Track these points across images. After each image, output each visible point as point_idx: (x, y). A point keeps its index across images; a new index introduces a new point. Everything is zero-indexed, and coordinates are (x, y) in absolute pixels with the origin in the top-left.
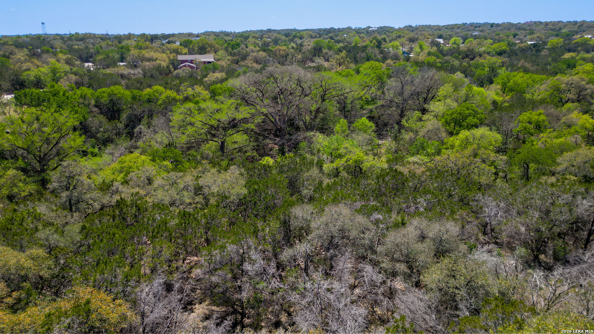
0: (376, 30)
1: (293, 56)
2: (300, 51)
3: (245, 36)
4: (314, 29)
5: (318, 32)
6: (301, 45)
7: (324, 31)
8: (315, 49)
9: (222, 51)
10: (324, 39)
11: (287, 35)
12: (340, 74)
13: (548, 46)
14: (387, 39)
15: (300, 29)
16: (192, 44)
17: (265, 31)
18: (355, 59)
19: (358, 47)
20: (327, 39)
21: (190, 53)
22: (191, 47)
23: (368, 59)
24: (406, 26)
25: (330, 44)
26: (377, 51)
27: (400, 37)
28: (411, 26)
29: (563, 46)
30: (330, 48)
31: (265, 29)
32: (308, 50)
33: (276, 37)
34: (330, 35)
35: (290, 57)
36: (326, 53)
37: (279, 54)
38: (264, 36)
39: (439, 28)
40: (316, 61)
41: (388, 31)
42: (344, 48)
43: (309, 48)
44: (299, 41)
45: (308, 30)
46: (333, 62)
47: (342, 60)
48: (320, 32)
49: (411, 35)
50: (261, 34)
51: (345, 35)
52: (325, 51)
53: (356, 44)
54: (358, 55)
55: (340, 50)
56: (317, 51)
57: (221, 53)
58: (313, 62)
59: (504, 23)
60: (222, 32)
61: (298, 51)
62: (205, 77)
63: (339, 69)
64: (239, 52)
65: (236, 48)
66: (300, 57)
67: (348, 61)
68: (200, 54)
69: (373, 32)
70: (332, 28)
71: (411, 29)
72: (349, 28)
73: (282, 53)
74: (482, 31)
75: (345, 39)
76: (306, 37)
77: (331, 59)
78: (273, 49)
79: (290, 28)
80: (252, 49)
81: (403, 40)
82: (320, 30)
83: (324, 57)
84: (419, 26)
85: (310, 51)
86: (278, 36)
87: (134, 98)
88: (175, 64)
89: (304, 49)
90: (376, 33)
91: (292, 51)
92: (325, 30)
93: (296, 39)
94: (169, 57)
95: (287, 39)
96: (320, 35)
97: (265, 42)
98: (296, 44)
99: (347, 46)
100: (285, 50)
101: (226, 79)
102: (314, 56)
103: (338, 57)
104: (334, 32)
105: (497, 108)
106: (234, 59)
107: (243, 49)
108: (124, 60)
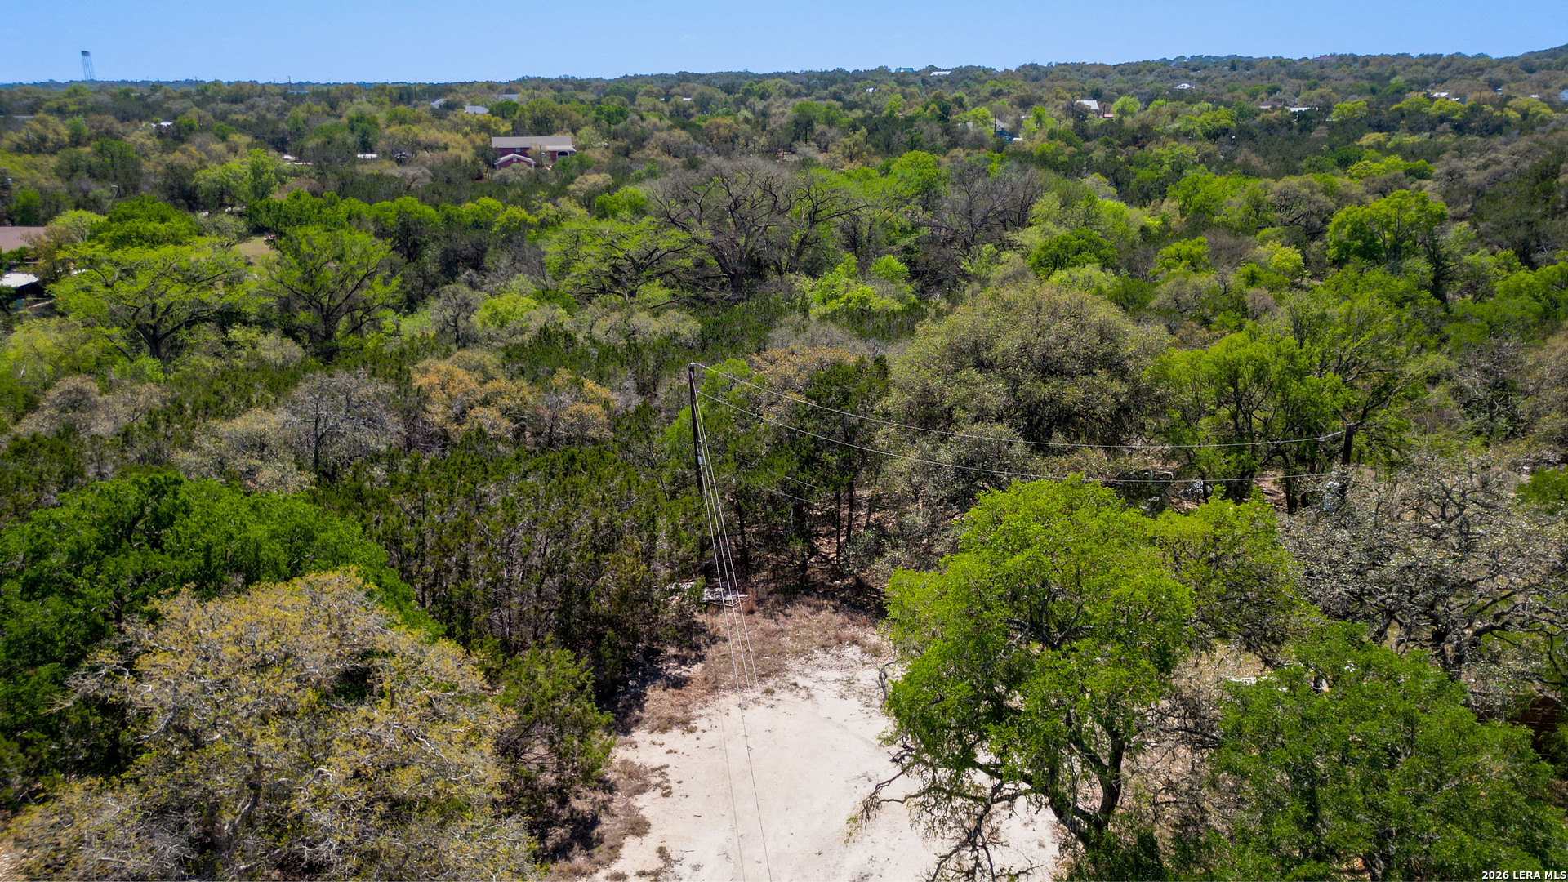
0: (946, 77)
1: (748, 139)
2: (764, 129)
3: (626, 89)
4: (795, 74)
5: (805, 80)
6: (765, 114)
7: (820, 79)
8: (797, 123)
9: (586, 128)
10: (818, 98)
11: (729, 89)
12: (849, 177)
13: (1332, 118)
14: (966, 99)
15: (760, 72)
16: (518, 113)
17: (672, 76)
18: (888, 146)
19: (897, 119)
20: (825, 99)
21: (516, 132)
22: (516, 118)
23: (914, 145)
24: (1024, 66)
25: (832, 113)
26: (937, 128)
27: (998, 94)
28: (1034, 66)
29: (1365, 117)
30: (831, 122)
31: (672, 71)
32: (781, 127)
33: (702, 94)
34: (833, 89)
35: (742, 142)
36: (823, 134)
37: (718, 135)
38: (673, 91)
39: (1102, 71)
40: (799, 150)
41: (975, 80)
42: (863, 121)
43: (784, 120)
44: (760, 105)
45: (779, 75)
46: (836, 151)
47: (856, 149)
48: (810, 79)
49: (1029, 89)
50: (668, 85)
51: (871, 90)
52: (819, 128)
53: (892, 112)
54: (895, 139)
55: (854, 128)
56: (803, 127)
57: (586, 132)
58: (793, 153)
59: (1267, 59)
60: (566, 81)
61: (760, 128)
62: (569, 183)
63: (848, 167)
64: (626, 129)
65: (618, 122)
66: (763, 141)
67: (869, 152)
68: (539, 134)
69: (939, 81)
70: (840, 71)
71: (1034, 73)
72: (882, 71)
73: (723, 132)
74: (1202, 80)
75: (868, 101)
76: (775, 93)
77: (832, 147)
78: (704, 125)
79: (735, 70)
80: (655, 124)
81: (1004, 102)
82: (810, 75)
83: (818, 143)
84: (1058, 65)
85: (786, 129)
86: (708, 91)
87: (448, 219)
88: (489, 157)
89: (772, 124)
90: (945, 84)
91: (747, 127)
92: (822, 76)
93: (751, 100)
94: (472, 142)
95: (730, 98)
96: (808, 88)
97: (677, 105)
98: (753, 112)
99: (870, 117)
100: (729, 126)
101: (617, 187)
102: (796, 138)
103: (847, 141)
104: (843, 81)
105: (1149, 239)
106: (620, 147)
107: (633, 123)
108: (368, 149)
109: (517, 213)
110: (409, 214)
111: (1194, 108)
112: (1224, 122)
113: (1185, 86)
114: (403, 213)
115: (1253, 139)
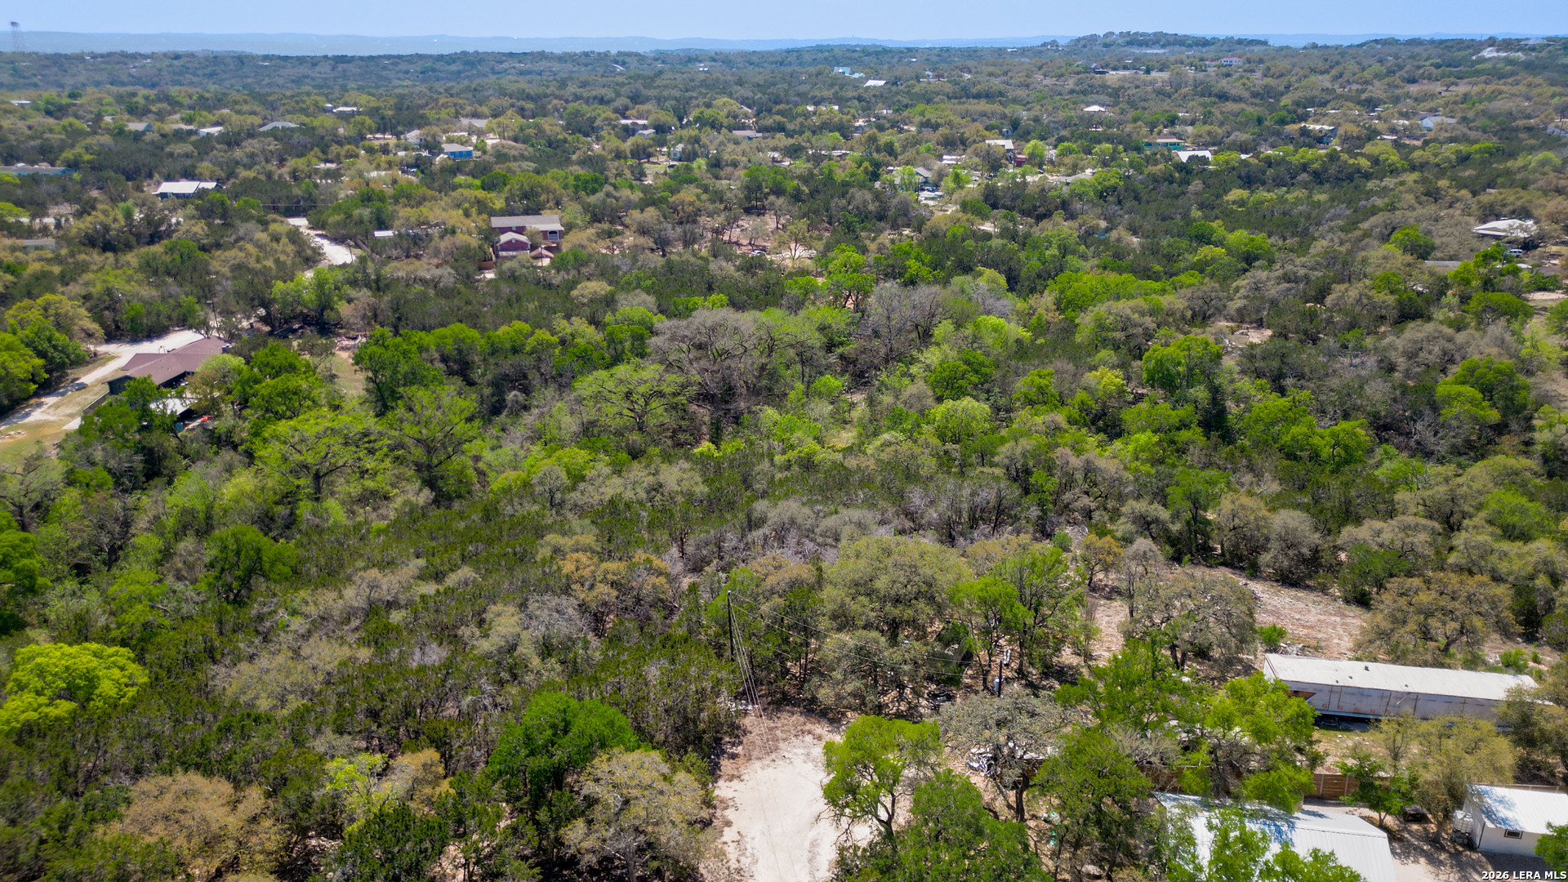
0: (881, 91)
8: (749, 189)
14: (896, 143)
16: (509, 186)
22: (507, 191)
25: (778, 178)
30: (778, 188)
36: (772, 204)
38: (629, 112)
42: (806, 181)
47: (800, 235)
56: (754, 192)
57: (572, 210)
62: (573, 289)
64: (603, 202)
65: (595, 190)
73: (688, 208)
78: (670, 199)
80: (628, 196)
90: (880, 101)
100: (693, 203)
101: (613, 296)
105: (1022, 351)
106: (603, 231)
107: (608, 195)
108: (382, 226)
109: (543, 335)
110: (463, 340)
111: (1097, 149)
112: (1113, 181)
113: (1095, 108)
114: (458, 341)
115: (1137, 198)
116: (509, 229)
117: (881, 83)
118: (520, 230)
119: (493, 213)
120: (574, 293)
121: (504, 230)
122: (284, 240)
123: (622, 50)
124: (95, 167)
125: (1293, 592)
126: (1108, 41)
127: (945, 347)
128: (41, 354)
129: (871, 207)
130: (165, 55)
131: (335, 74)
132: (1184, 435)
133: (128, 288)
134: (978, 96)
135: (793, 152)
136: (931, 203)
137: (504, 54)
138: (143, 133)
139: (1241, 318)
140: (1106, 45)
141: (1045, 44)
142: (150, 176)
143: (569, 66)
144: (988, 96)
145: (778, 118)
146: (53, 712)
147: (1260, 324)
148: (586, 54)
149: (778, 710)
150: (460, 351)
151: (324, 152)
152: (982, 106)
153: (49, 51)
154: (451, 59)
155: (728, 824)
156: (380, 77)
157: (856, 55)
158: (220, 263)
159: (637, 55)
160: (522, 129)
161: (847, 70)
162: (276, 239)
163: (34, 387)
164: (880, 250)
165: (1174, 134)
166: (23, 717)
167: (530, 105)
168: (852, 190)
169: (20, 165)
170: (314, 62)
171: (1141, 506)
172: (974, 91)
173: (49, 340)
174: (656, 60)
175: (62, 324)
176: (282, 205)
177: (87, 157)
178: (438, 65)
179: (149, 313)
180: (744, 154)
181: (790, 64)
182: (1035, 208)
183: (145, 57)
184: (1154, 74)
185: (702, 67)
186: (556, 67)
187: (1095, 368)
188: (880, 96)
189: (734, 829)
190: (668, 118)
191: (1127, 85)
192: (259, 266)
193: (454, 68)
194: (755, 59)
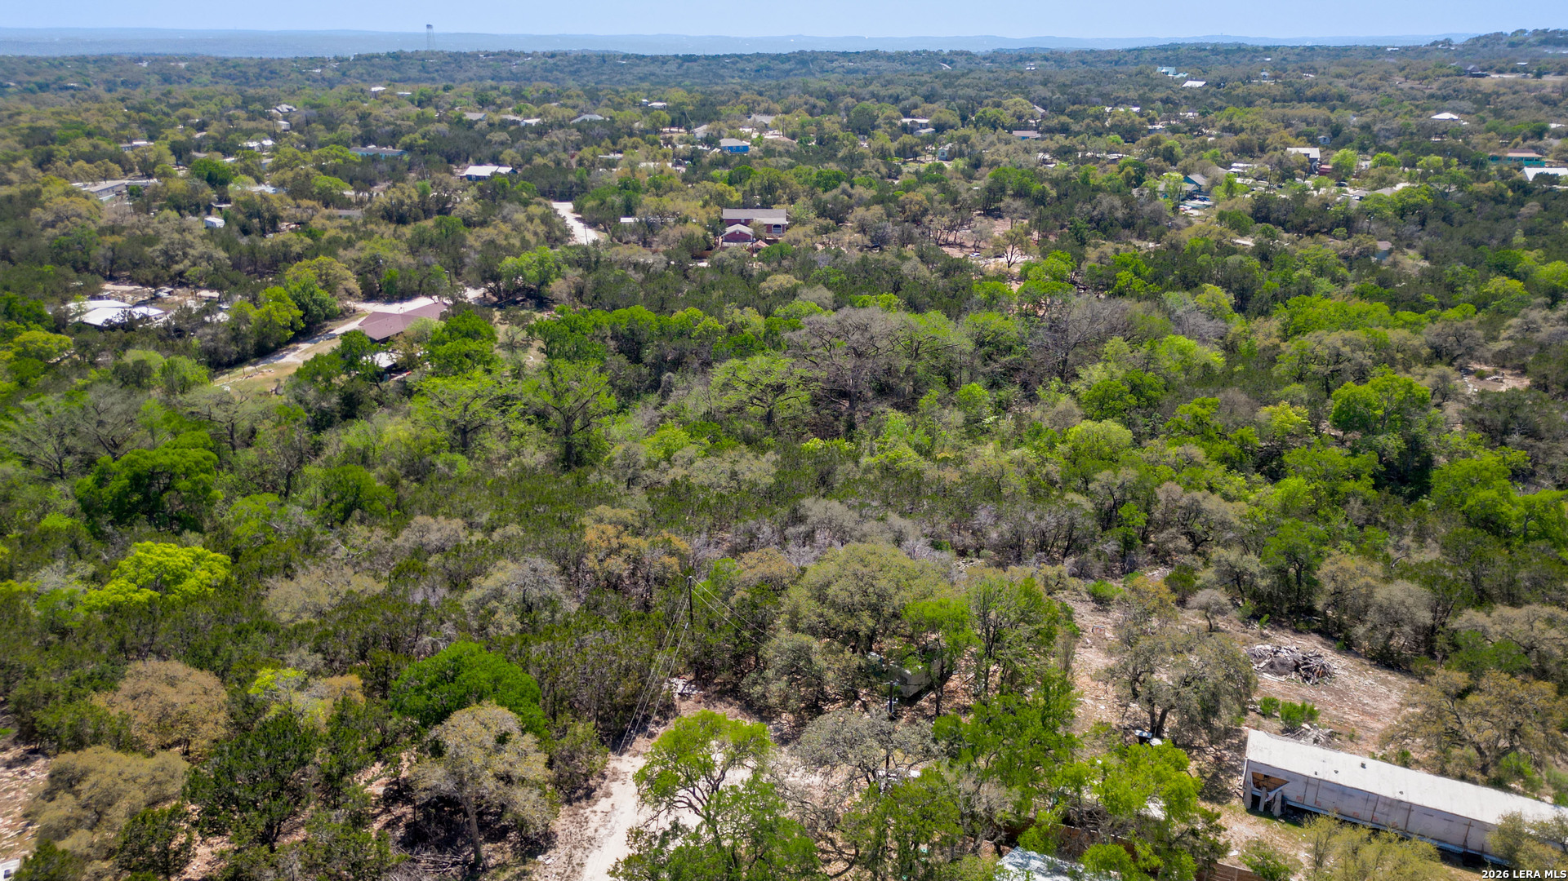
1: (934, 216)
2: (954, 200)
8: (991, 190)
9: (802, 197)
21: (745, 206)
25: (1025, 180)
33: (938, 119)
37: (910, 208)
38: (914, 111)
56: (995, 193)
57: (801, 202)
61: (950, 200)
62: (763, 280)
65: (833, 187)
68: (763, 206)
73: (915, 207)
78: (900, 198)
86: (943, 115)
88: (718, 229)
94: (708, 214)
100: (920, 203)
105: (1208, 376)
106: (822, 227)
107: (844, 192)
108: (629, 212)
109: (711, 322)
110: (637, 322)
111: (1424, 160)
112: (1419, 198)
113: (1446, 116)
114: (632, 320)
115: (1447, 219)
116: (738, 221)
117: (1200, 84)
118: (747, 223)
119: (729, 206)
120: (764, 284)
121: (732, 222)
122: (537, 221)
123: (955, 48)
124: (426, 151)
125: (1383, 674)
126: (1515, 39)
127: (1112, 366)
128: (301, 306)
129: (1119, 214)
130: (544, 54)
131: (680, 72)
132: (1351, 485)
133: (391, 255)
134: (1310, 100)
135: (1063, 153)
136: (1196, 213)
137: (838, 54)
138: (476, 122)
139: (1502, 361)
140: (1512, 45)
141: (1435, 43)
142: (467, 160)
143: (897, 65)
144: (1321, 99)
145: (1064, 119)
146: (138, 597)
147: (1523, 370)
148: (916, 53)
149: (720, 699)
150: (632, 331)
151: (614, 143)
152: (1307, 110)
153: (454, 50)
154: (787, 58)
155: (608, 795)
156: (716, 75)
157: (1203, 54)
158: (474, 239)
159: (968, 53)
160: (803, 126)
161: (1170, 71)
162: (530, 219)
163: (290, 333)
164: (1100, 260)
165: (1534, 148)
166: (112, 598)
167: (821, 103)
168: (1100, 195)
169: (372, 147)
170: (663, 60)
171: (1233, 555)
172: (1309, 93)
173: (312, 294)
174: (985, 58)
175: (329, 285)
176: (557, 190)
177: (421, 142)
178: (773, 64)
179: (403, 278)
180: (1007, 155)
181: (1126, 63)
182: (1306, 224)
183: (528, 55)
184: (1546, 78)
185: (1030, 67)
186: (884, 65)
187: (1276, 403)
188: (1193, 99)
189: (611, 800)
190: (952, 118)
191: (1502, 90)
192: (504, 243)
193: (787, 66)
194: (1089, 58)
